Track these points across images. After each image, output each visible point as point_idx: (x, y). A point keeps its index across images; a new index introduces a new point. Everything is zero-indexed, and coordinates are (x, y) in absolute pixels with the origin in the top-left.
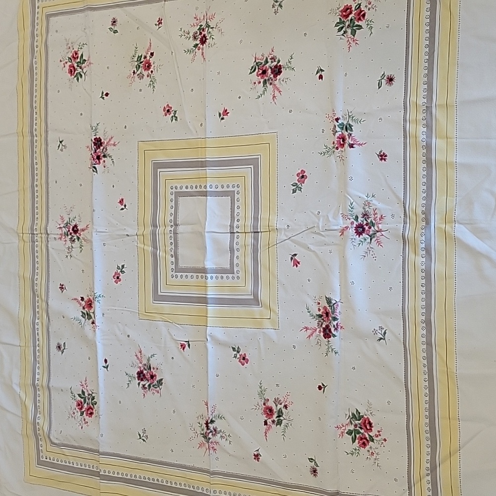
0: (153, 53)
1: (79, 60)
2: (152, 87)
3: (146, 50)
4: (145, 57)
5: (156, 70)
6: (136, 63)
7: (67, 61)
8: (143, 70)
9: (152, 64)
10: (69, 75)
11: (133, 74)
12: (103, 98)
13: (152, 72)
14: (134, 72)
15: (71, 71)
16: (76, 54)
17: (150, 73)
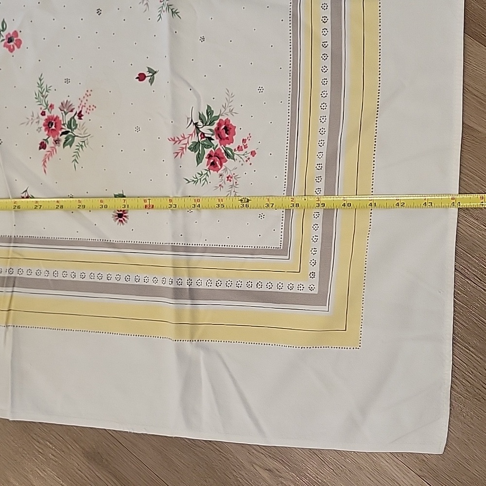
0: (40, 148)
1: (207, 151)
2: (44, 86)
3: (55, 156)
4: (57, 142)
5: (35, 116)
6: (76, 132)
7: (237, 152)
8: (61, 118)
9: (43, 128)
10: (233, 122)
11: (82, 113)
12: (150, 70)
13: (43, 114)
14: (80, 116)
15: (227, 129)
16: (213, 164)
17: (47, 111)
